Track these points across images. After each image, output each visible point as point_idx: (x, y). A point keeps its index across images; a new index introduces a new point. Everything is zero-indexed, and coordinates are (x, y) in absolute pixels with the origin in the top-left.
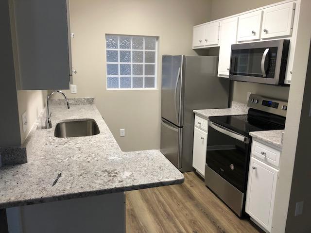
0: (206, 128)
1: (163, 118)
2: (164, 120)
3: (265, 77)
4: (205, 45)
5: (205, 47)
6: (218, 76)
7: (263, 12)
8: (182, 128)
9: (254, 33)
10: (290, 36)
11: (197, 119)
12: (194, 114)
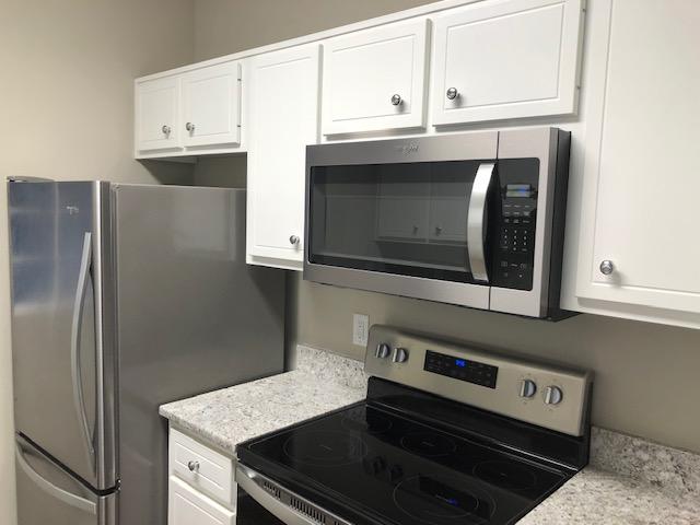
0: (228, 492)
1: (22, 435)
2: (28, 446)
3: (481, 283)
4: (182, 144)
5: (185, 153)
6: (249, 261)
7: (429, 24)
8: (112, 497)
9: (399, 103)
10: (574, 117)
11: (180, 448)
12: (165, 423)
